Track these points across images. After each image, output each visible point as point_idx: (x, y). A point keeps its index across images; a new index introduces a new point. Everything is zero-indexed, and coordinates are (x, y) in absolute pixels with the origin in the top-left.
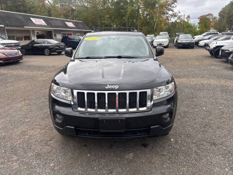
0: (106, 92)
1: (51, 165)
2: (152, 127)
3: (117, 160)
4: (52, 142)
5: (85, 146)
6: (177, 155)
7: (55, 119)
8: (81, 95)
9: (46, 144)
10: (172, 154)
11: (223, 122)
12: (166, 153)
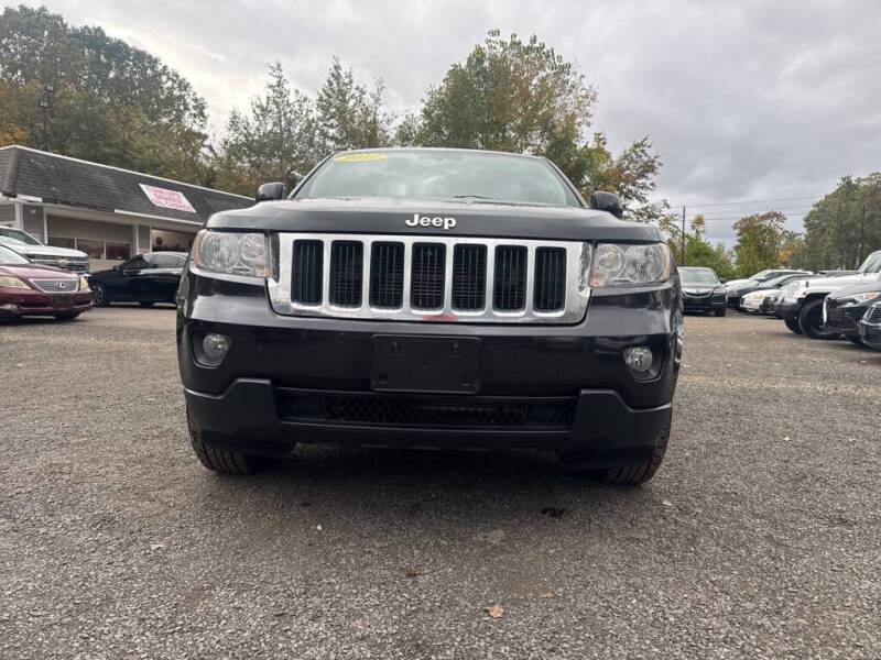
0: (408, 241)
1: (154, 547)
2: (583, 392)
3: (437, 544)
4: (169, 492)
5: (304, 505)
6: (693, 541)
7: (193, 356)
8: (307, 254)
9: (144, 495)
10: (671, 539)
11: (869, 471)
12: (643, 535)
